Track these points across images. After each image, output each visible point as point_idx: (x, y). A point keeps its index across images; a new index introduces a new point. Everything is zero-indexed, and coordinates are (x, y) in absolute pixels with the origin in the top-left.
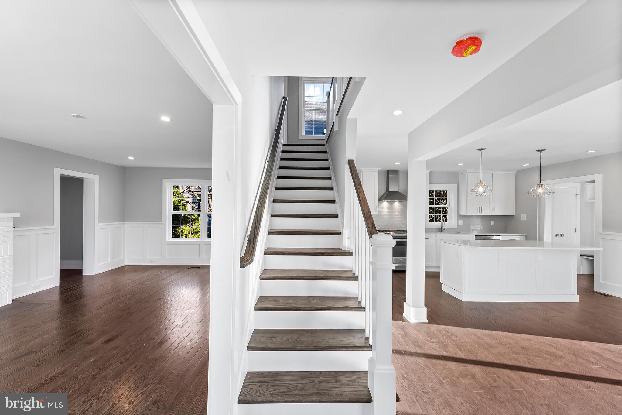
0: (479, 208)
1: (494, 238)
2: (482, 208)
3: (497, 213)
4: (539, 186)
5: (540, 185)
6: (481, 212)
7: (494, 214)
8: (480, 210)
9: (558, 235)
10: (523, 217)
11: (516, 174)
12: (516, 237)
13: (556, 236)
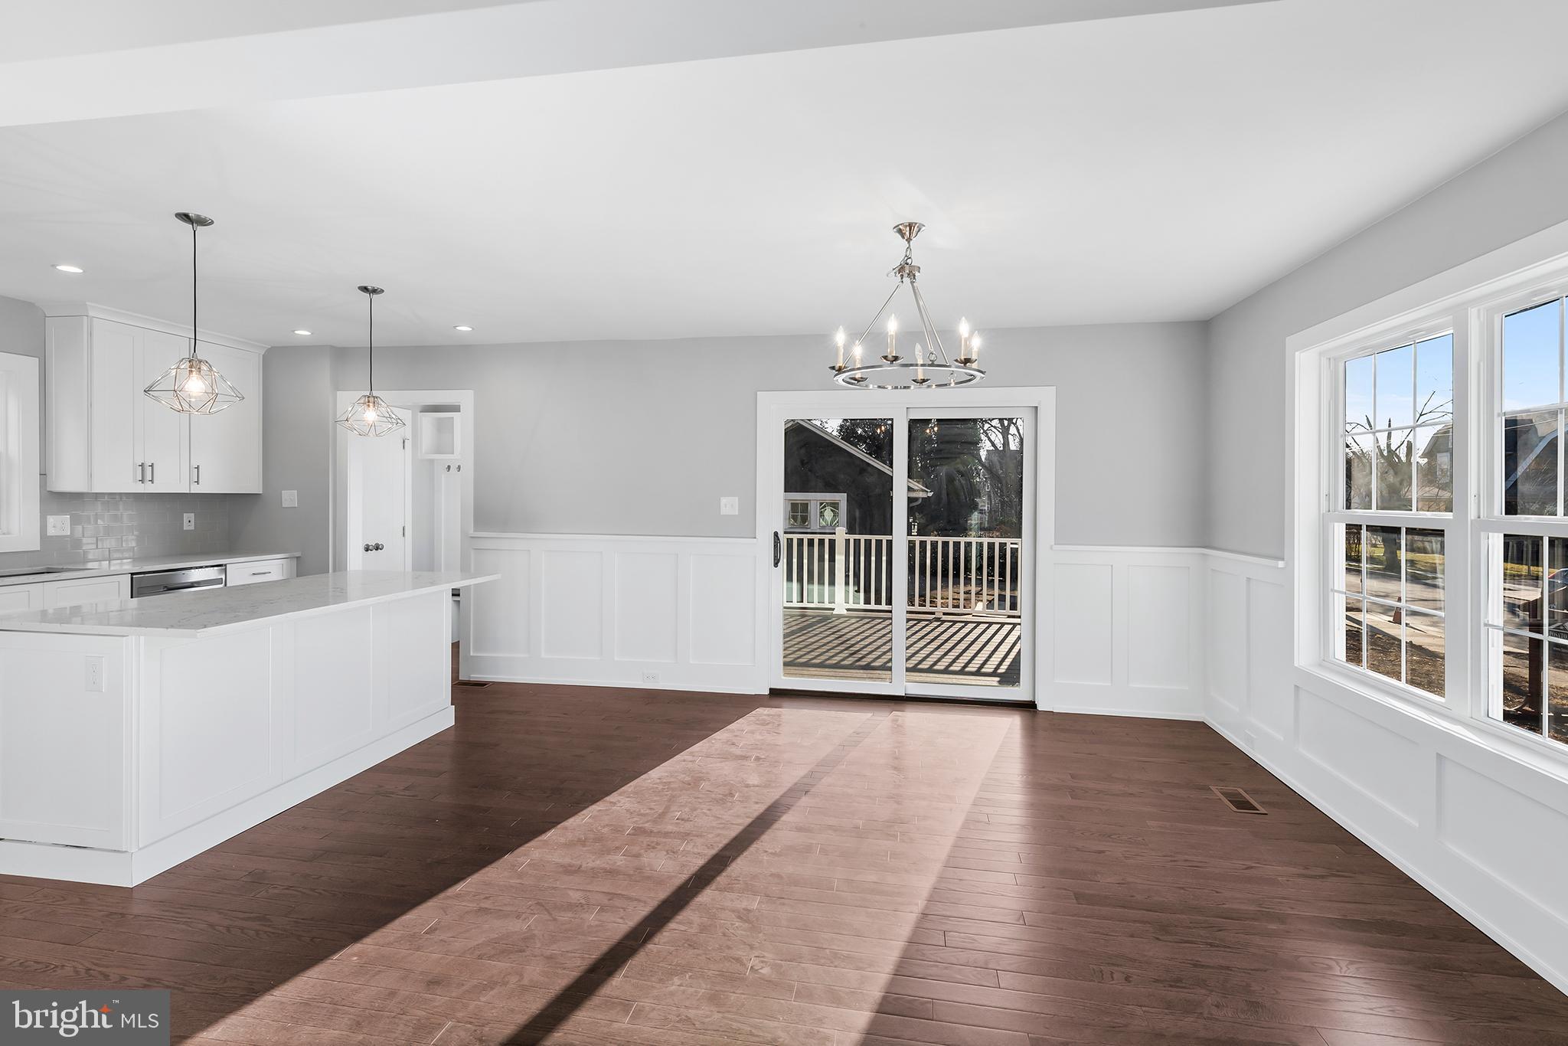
0: (142, 465)
1: (195, 576)
2: (152, 466)
3: (206, 487)
4: (369, 402)
5: (371, 399)
6: (152, 481)
7: (196, 489)
8: (145, 471)
9: (371, 548)
10: (290, 498)
11: (263, 355)
12: (272, 567)
13: (367, 549)
